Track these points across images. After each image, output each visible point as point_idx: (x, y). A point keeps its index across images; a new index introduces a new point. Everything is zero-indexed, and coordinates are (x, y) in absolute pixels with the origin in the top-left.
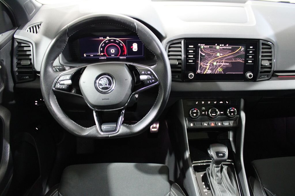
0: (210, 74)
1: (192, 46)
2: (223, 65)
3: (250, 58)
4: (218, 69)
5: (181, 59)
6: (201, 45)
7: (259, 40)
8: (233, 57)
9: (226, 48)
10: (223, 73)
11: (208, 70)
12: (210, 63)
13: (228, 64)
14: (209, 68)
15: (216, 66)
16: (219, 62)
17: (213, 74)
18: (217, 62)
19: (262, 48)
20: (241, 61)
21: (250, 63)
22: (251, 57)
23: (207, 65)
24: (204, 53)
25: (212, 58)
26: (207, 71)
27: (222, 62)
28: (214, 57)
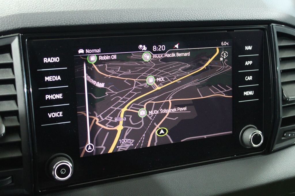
0: (130, 152)
1: (56, 60)
2: (171, 115)
3: (249, 82)
4: (155, 131)
5: (15, 113)
6: (87, 51)
7: (268, 22)
8: (198, 83)
9: (173, 55)
10: (172, 142)
11: (121, 137)
12: (126, 113)
13: (185, 109)
14: (123, 131)
15: (146, 118)
16: (157, 107)
17: (138, 150)
18: (149, 108)
19: (281, 48)
20: (224, 96)
21: (250, 97)
22: (250, 78)
23: (116, 120)
24: (100, 79)
25: (131, 94)
26: (118, 144)
27: (166, 106)
28: (135, 90)
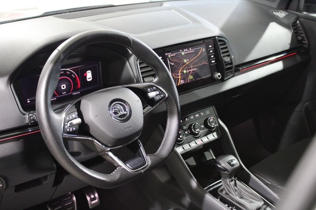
0: (184, 84)
2: (193, 71)
3: (213, 58)
4: (189, 77)
6: (168, 54)
7: (215, 37)
8: (198, 60)
9: (190, 52)
10: (194, 80)
11: (181, 80)
12: (181, 72)
13: (196, 69)
14: (181, 78)
15: (186, 73)
16: (188, 70)
17: (186, 84)
18: (186, 70)
19: (221, 45)
20: (206, 63)
21: (214, 63)
22: (213, 56)
23: (178, 74)
24: (172, 62)
25: (181, 66)
26: (180, 82)
27: (191, 69)
28: (182, 64)
